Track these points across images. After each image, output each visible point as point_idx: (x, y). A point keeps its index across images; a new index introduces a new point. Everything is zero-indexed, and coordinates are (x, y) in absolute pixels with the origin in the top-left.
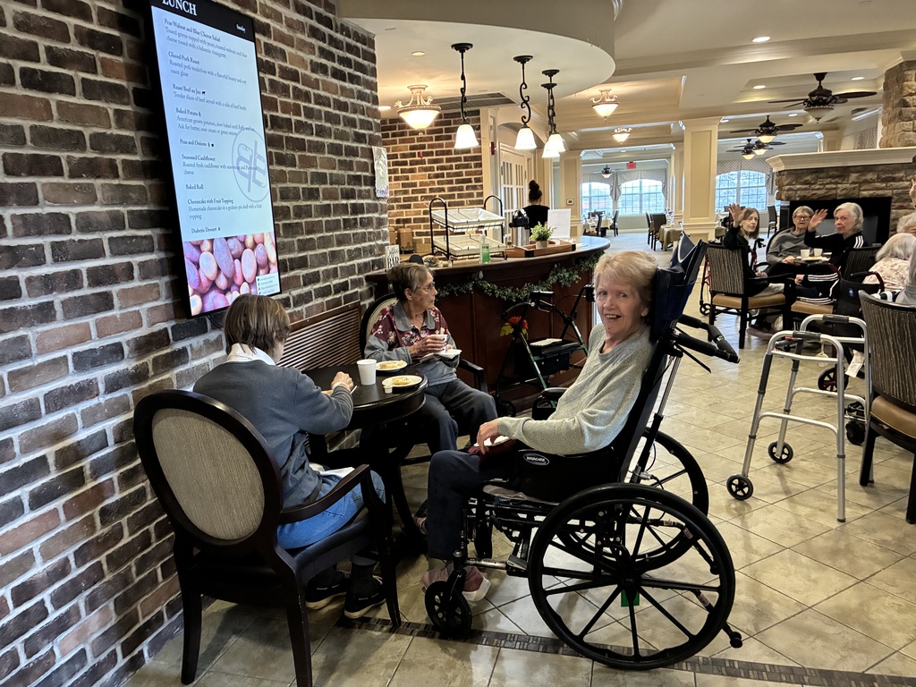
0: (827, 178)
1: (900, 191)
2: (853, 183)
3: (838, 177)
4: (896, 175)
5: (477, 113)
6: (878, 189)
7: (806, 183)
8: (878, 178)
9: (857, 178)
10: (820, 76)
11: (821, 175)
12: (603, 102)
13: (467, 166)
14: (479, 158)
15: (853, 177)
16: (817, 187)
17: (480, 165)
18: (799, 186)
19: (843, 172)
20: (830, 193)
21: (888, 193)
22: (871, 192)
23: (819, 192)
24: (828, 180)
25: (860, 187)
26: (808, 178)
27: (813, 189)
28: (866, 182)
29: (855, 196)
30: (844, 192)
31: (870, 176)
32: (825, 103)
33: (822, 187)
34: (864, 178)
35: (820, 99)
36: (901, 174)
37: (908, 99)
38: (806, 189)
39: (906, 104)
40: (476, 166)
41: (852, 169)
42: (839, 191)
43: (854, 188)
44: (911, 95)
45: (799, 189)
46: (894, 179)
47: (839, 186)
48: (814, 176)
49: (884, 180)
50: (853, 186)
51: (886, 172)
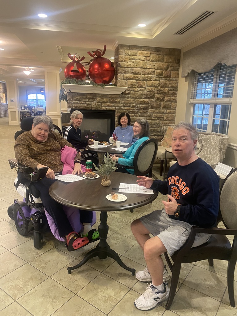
0: (87, 98)
1: (119, 108)
2: (98, 102)
3: (91, 98)
4: (117, 100)
6: (109, 106)
7: (77, 100)
8: (109, 101)
9: (100, 100)
11: (84, 97)
15: (98, 99)
16: (83, 102)
18: (74, 101)
19: (94, 96)
20: (88, 106)
21: (114, 108)
22: (106, 107)
23: (83, 105)
24: (87, 100)
25: (101, 104)
26: (78, 97)
27: (81, 104)
28: (104, 102)
29: (99, 109)
30: (95, 106)
31: (105, 100)
33: (85, 103)
34: (103, 100)
36: (119, 100)
37: (121, 63)
38: (77, 103)
41: (97, 95)
42: (92, 106)
43: (99, 105)
44: (122, 61)
45: (74, 103)
46: (116, 102)
47: (92, 103)
48: (80, 97)
49: (112, 102)
50: (98, 104)
51: (112, 98)
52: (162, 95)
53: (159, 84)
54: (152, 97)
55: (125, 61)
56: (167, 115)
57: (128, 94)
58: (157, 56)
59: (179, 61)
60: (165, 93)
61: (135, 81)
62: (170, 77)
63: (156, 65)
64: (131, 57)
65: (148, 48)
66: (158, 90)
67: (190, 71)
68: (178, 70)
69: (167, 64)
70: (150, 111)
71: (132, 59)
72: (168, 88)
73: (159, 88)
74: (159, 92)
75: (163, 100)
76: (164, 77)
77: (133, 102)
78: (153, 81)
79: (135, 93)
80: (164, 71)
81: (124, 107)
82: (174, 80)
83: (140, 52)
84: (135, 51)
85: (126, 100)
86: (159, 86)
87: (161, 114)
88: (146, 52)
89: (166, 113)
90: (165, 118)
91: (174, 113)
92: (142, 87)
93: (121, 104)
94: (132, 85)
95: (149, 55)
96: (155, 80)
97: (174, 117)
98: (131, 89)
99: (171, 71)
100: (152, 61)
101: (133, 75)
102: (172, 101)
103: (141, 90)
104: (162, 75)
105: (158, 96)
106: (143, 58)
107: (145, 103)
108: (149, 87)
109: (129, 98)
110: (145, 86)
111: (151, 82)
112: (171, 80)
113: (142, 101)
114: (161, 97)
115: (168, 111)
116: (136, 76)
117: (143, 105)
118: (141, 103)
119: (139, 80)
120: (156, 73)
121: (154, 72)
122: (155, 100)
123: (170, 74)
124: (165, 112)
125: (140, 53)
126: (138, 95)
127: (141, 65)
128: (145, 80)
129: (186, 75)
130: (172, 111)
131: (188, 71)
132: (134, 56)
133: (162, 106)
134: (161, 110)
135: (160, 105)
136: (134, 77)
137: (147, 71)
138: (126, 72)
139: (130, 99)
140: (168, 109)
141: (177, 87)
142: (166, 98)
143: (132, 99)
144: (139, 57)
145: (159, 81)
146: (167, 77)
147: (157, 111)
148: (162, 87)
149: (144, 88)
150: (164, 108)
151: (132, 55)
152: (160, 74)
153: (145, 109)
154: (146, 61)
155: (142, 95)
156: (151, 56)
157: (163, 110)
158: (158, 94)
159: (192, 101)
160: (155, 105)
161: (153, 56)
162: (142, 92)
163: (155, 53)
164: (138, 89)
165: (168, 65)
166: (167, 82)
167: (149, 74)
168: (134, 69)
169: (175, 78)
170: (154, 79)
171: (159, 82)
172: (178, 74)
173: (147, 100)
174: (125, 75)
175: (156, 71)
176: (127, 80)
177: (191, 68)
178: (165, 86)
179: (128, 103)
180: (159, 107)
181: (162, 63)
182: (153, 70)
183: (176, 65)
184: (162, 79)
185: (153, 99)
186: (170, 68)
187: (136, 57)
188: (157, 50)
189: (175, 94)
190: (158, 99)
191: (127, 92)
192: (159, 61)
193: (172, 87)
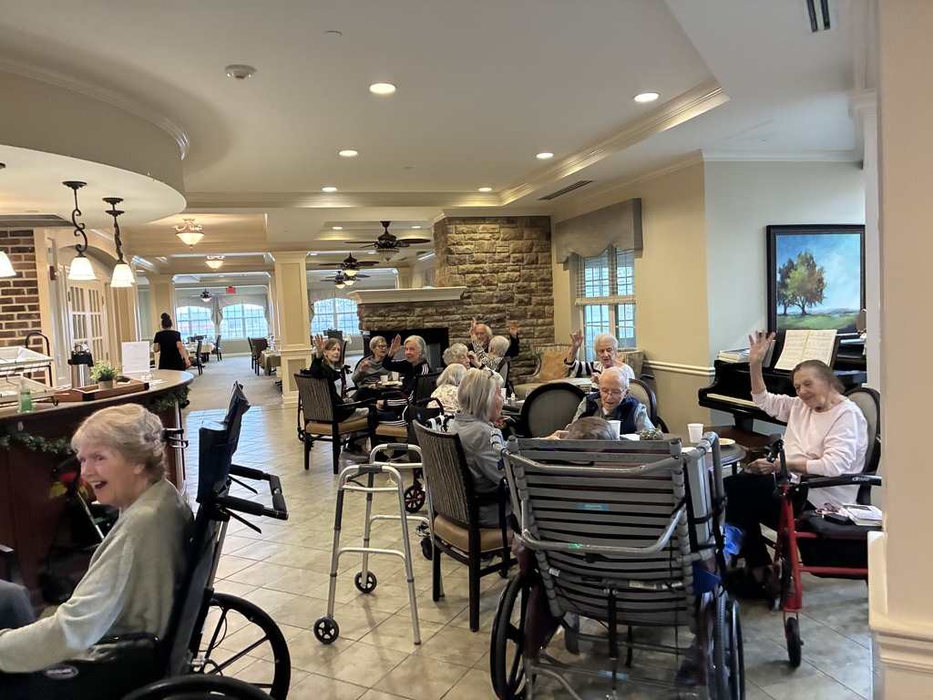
0: (398, 311)
1: (454, 323)
2: (418, 316)
3: (406, 310)
4: (450, 310)
5: (31, 233)
6: (437, 321)
7: (381, 315)
8: (436, 312)
9: (421, 311)
10: (386, 224)
11: (393, 309)
12: (188, 230)
13: (18, 292)
14: (35, 283)
15: (418, 310)
16: (391, 319)
17: (36, 291)
18: (376, 318)
19: (409, 307)
21: (445, 324)
22: (433, 324)
23: (392, 323)
24: (399, 313)
25: (424, 319)
26: (382, 311)
27: (388, 321)
28: (428, 315)
29: (421, 327)
30: (412, 323)
31: (430, 311)
32: (391, 246)
33: (394, 319)
34: (425, 312)
35: (388, 243)
36: (454, 309)
37: (452, 248)
38: (382, 321)
39: (450, 252)
40: (30, 292)
41: (416, 304)
42: (408, 323)
43: (419, 321)
44: (454, 244)
45: (376, 321)
46: (448, 313)
47: (408, 318)
48: (387, 310)
49: (442, 314)
50: (418, 318)
51: (441, 307)
52: (526, 295)
53: (520, 276)
54: (510, 300)
55: (457, 244)
56: (539, 328)
57: (469, 297)
58: (512, 231)
59: (549, 237)
60: (532, 291)
61: (477, 275)
62: (537, 263)
63: (511, 246)
64: (468, 236)
65: (494, 220)
66: (518, 288)
67: (569, 255)
68: (549, 250)
69: (530, 242)
70: (509, 323)
71: (470, 239)
72: (536, 281)
73: (520, 283)
74: (522, 290)
75: (529, 303)
76: (527, 264)
77: (479, 310)
78: (508, 273)
79: (480, 296)
80: (525, 255)
81: (463, 320)
82: (544, 268)
83: (481, 226)
84: (474, 227)
85: (467, 309)
86: (519, 281)
87: (528, 328)
88: (492, 226)
89: (537, 325)
90: (536, 334)
91: (552, 323)
92: (492, 285)
93: (458, 316)
94: (474, 282)
95: (497, 231)
96: (513, 271)
97: (553, 331)
98: (472, 289)
99: (537, 252)
100: (503, 240)
101: (474, 266)
102: (546, 304)
103: (489, 290)
104: (522, 260)
105: (520, 296)
106: (488, 236)
107: (499, 311)
108: (503, 282)
109: (470, 304)
110: (496, 282)
111: (505, 275)
112: (540, 268)
113: (493, 308)
114: (526, 298)
115: (540, 321)
116: (478, 266)
117: (496, 315)
118: (492, 311)
119: (485, 272)
120: (512, 260)
121: (509, 257)
122: (515, 304)
123: (537, 258)
124: (535, 323)
125: (484, 228)
126: (485, 298)
127: (486, 249)
128: (495, 271)
129: (564, 259)
130: (547, 320)
131: (566, 254)
132: (472, 235)
133: (529, 314)
134: (528, 321)
135: (526, 312)
136: (476, 268)
137: (497, 257)
138: (462, 262)
139: (472, 306)
140: (539, 317)
141: (551, 279)
142: (534, 300)
143: (476, 306)
144: (481, 236)
145: (519, 271)
146: (532, 263)
147: (522, 322)
148: (525, 281)
149: (494, 285)
150: (533, 316)
151: (468, 232)
152: (518, 261)
153: (499, 320)
154: (493, 241)
155: (492, 297)
156: (502, 232)
157: (531, 320)
158: (519, 293)
159: (578, 301)
160: (516, 313)
161: (505, 232)
162: (491, 293)
163: (507, 225)
164: (484, 287)
165: (532, 244)
166: (533, 272)
167: (499, 261)
168: (475, 255)
169: (545, 263)
170: (509, 268)
171: (518, 273)
172: (550, 256)
173: (502, 305)
174: (460, 267)
175: (512, 256)
176: (464, 274)
177: (571, 250)
178: (530, 279)
179: (470, 313)
180: (523, 316)
181: (521, 242)
182: (507, 254)
183: (544, 242)
184: (524, 269)
185: (512, 302)
186: (534, 249)
187: (477, 236)
188: (510, 221)
189: (549, 291)
190: (521, 302)
191: (465, 295)
192: (515, 238)
193: (543, 280)
